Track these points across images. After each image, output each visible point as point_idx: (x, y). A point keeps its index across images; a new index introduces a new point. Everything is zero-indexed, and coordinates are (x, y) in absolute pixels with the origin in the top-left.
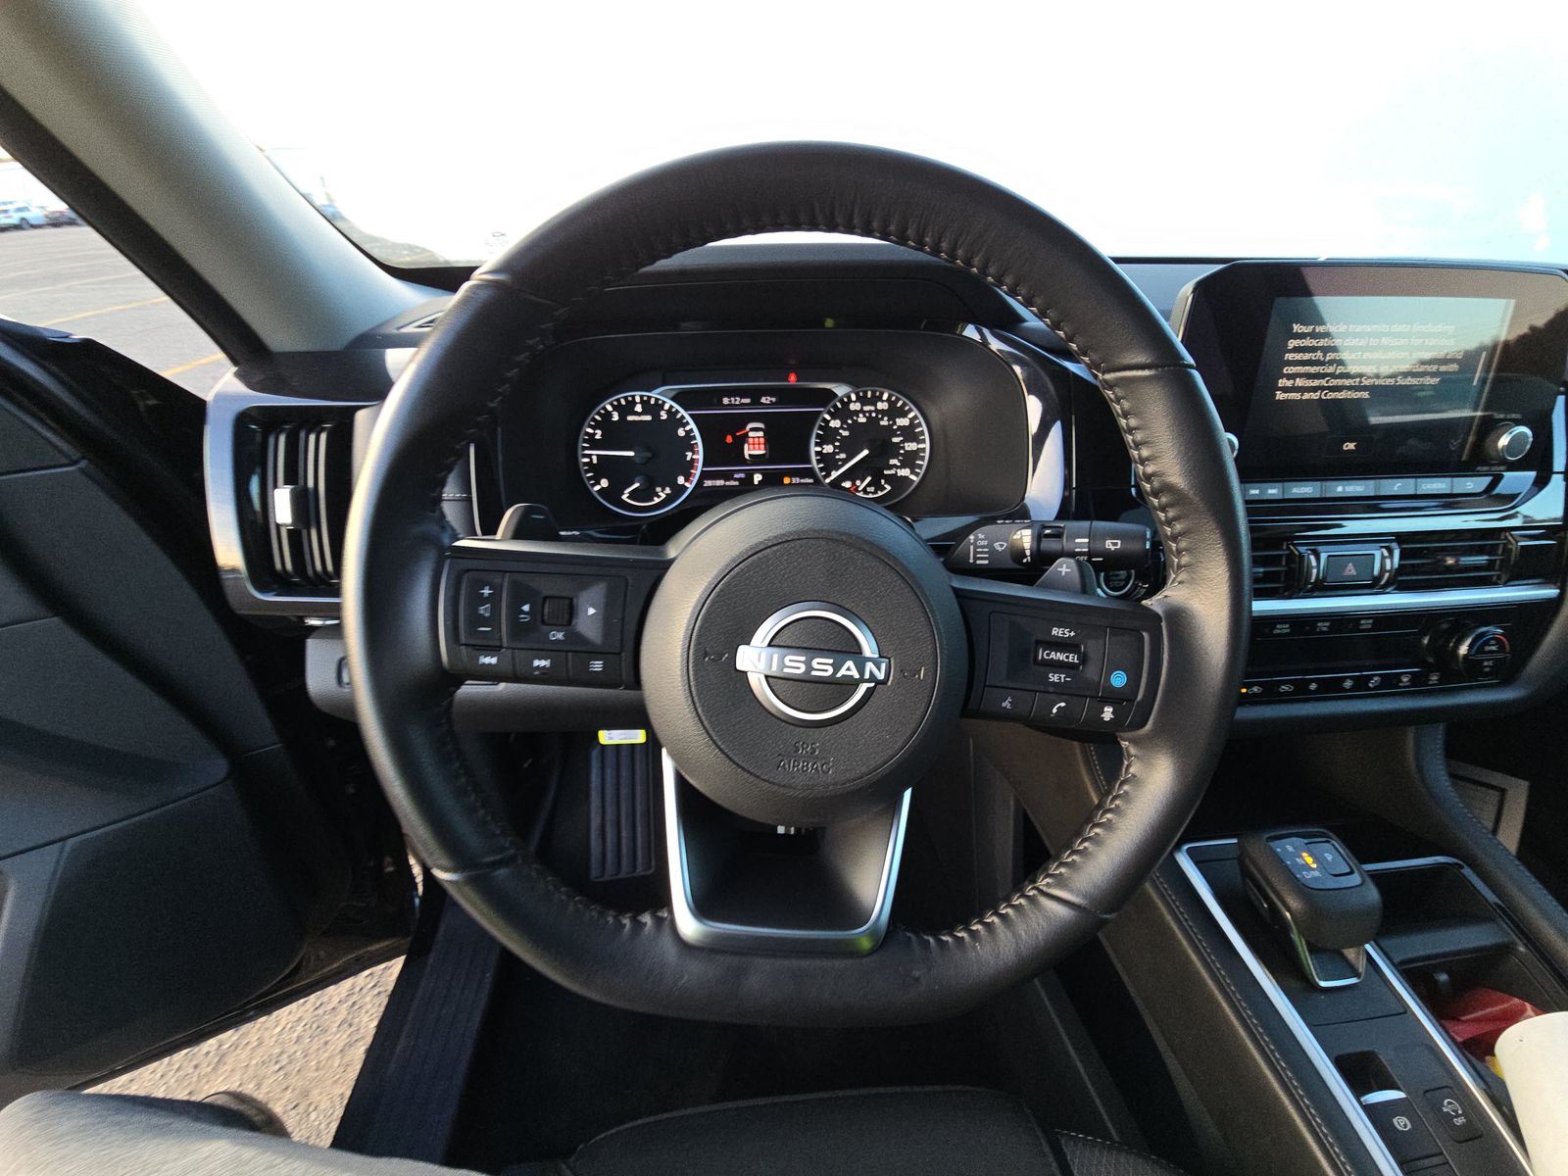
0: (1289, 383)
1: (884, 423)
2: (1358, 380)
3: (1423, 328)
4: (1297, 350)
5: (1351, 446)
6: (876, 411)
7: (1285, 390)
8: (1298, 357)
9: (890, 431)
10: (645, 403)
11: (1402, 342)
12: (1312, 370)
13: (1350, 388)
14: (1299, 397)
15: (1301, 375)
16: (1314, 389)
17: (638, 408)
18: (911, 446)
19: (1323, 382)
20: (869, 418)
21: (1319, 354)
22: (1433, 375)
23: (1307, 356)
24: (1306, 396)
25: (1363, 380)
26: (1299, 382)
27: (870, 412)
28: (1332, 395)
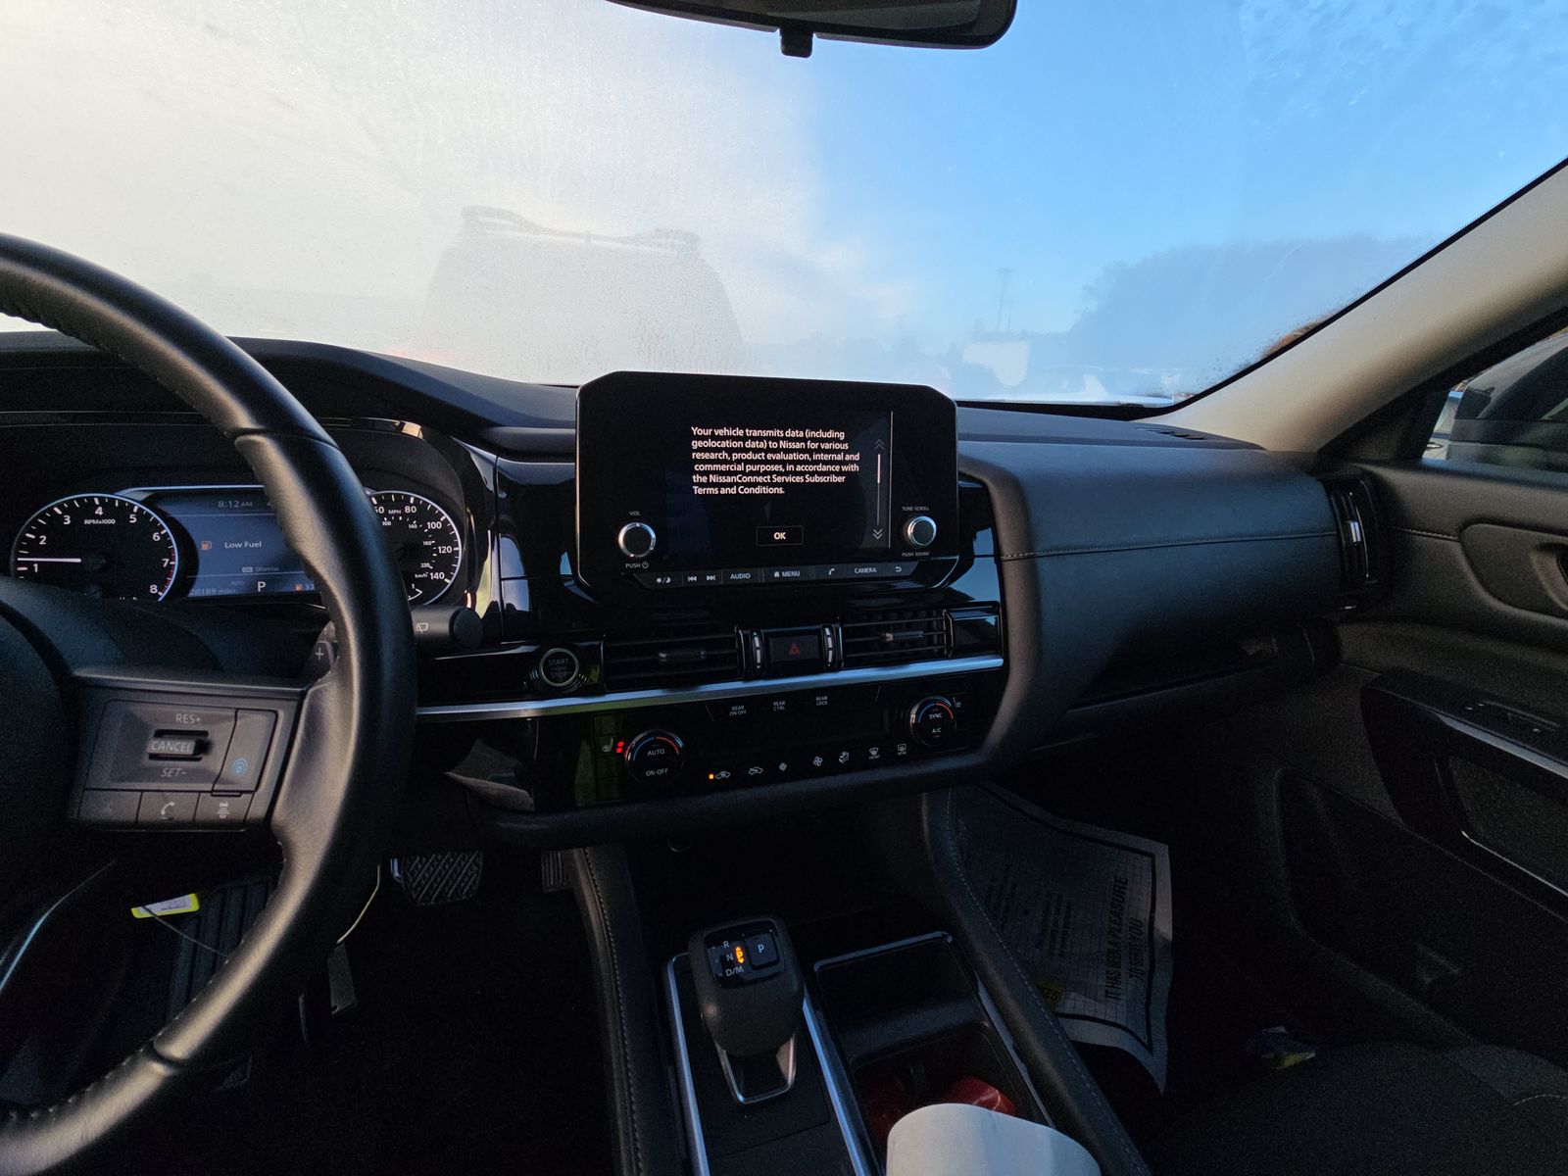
0: (704, 479)
1: (414, 526)
2: (769, 477)
3: (816, 434)
4: (701, 450)
5: (782, 536)
6: (404, 514)
7: (701, 485)
8: (706, 456)
9: (420, 535)
10: (108, 506)
11: (798, 445)
12: (724, 467)
13: (763, 484)
14: (717, 492)
15: (714, 473)
16: (731, 485)
17: (99, 511)
18: (447, 549)
19: (736, 479)
20: (395, 522)
21: (725, 454)
22: (838, 474)
23: (713, 456)
24: (724, 491)
25: (773, 477)
26: (713, 478)
27: (397, 516)
28: (748, 491)
